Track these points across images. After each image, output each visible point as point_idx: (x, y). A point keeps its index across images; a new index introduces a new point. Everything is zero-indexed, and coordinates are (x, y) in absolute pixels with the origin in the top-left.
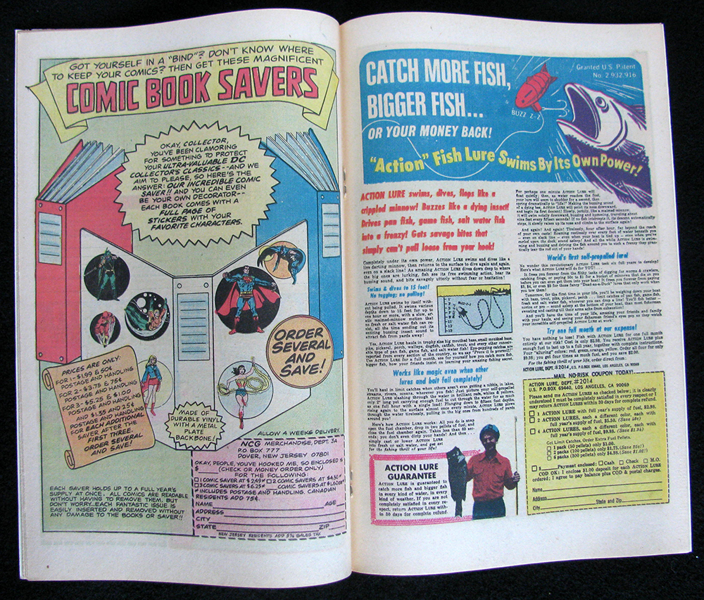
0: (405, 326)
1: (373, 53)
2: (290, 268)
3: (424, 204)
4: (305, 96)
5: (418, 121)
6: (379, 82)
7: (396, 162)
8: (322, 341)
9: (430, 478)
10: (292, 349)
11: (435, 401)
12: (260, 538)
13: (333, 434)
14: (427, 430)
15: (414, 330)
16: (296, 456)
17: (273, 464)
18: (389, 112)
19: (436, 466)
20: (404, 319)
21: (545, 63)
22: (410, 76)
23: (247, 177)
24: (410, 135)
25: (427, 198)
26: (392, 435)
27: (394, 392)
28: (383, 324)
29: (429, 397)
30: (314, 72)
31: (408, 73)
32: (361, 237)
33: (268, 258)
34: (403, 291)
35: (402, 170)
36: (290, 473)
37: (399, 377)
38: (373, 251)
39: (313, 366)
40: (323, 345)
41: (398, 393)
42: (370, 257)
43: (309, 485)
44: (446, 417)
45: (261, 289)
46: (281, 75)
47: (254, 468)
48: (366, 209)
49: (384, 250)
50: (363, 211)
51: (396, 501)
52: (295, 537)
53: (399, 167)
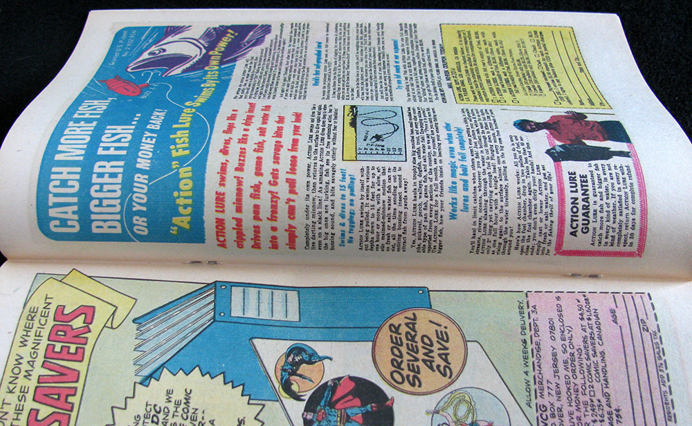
0: (392, 201)
1: (38, 222)
2: (310, 363)
3: (237, 169)
4: (91, 323)
5: (131, 170)
6: (76, 217)
7: (178, 201)
8: (407, 324)
9: (587, 182)
10: (415, 364)
11: (490, 171)
12: (670, 406)
13: (526, 311)
14: (527, 181)
15: (399, 190)
16: (555, 360)
17: (569, 389)
18: (114, 206)
19: (572, 174)
20: (384, 202)
21: (98, 81)
22: (72, 177)
23: (183, 406)
24: (146, 182)
25: (228, 166)
26: (533, 226)
27: (477, 220)
28: (389, 229)
29: (484, 177)
30: (61, 309)
31: (68, 180)
32: (274, 250)
33: (295, 388)
34: (347, 202)
35: (190, 194)
36: (578, 367)
37: (459, 213)
38: (292, 237)
39: (438, 337)
40: (412, 324)
41: (479, 215)
42: (300, 241)
43: (593, 344)
44: (509, 160)
45: (335, 398)
46: (58, 349)
47: (576, 414)
48: (238, 242)
49: (293, 223)
50: (240, 246)
51: (616, 226)
52: (662, 362)
53: (185, 198)
